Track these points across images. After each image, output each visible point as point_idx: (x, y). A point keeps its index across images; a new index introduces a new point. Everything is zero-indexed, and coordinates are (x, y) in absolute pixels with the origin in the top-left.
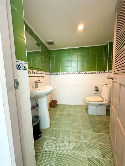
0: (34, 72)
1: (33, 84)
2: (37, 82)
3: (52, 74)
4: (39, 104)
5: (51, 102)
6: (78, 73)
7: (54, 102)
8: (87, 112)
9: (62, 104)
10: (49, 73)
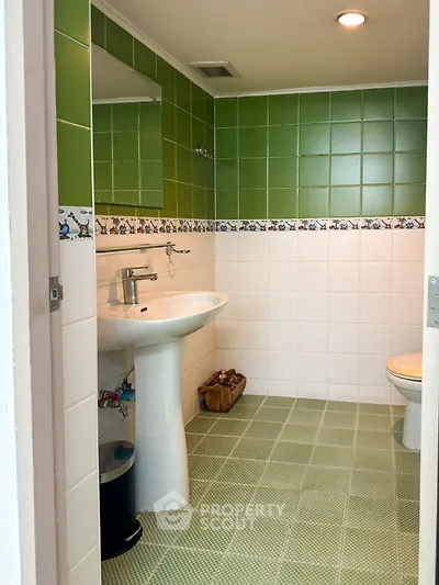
0: (122, 223)
1: (114, 284)
2: (136, 272)
3: (224, 229)
4: (138, 386)
5: (211, 383)
6: (361, 222)
7: (226, 383)
8: (399, 438)
9: (270, 394)
10: (204, 223)
